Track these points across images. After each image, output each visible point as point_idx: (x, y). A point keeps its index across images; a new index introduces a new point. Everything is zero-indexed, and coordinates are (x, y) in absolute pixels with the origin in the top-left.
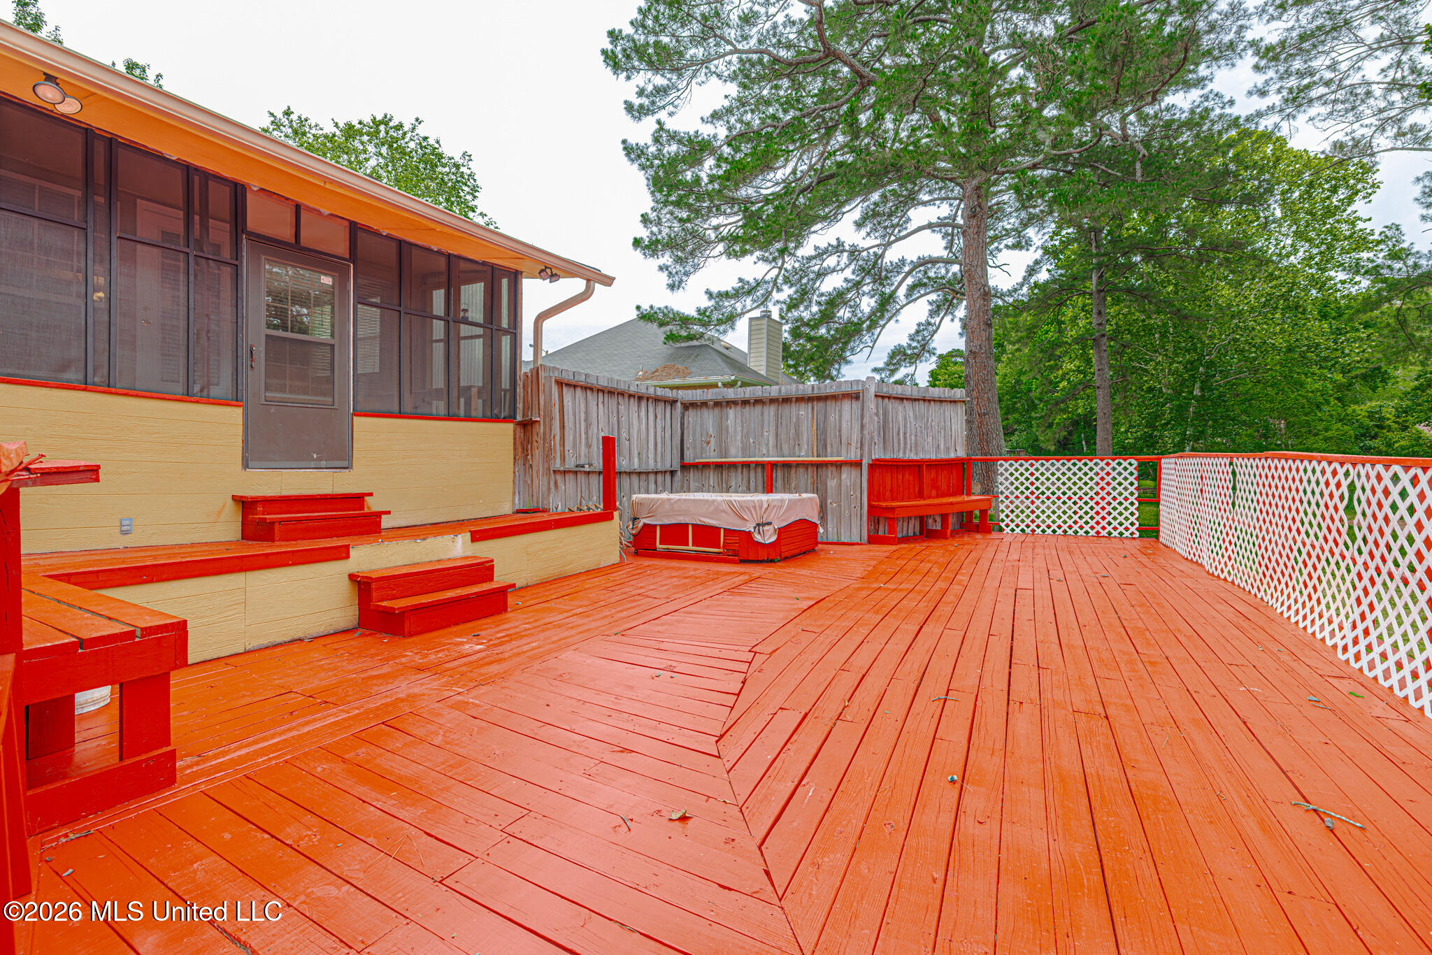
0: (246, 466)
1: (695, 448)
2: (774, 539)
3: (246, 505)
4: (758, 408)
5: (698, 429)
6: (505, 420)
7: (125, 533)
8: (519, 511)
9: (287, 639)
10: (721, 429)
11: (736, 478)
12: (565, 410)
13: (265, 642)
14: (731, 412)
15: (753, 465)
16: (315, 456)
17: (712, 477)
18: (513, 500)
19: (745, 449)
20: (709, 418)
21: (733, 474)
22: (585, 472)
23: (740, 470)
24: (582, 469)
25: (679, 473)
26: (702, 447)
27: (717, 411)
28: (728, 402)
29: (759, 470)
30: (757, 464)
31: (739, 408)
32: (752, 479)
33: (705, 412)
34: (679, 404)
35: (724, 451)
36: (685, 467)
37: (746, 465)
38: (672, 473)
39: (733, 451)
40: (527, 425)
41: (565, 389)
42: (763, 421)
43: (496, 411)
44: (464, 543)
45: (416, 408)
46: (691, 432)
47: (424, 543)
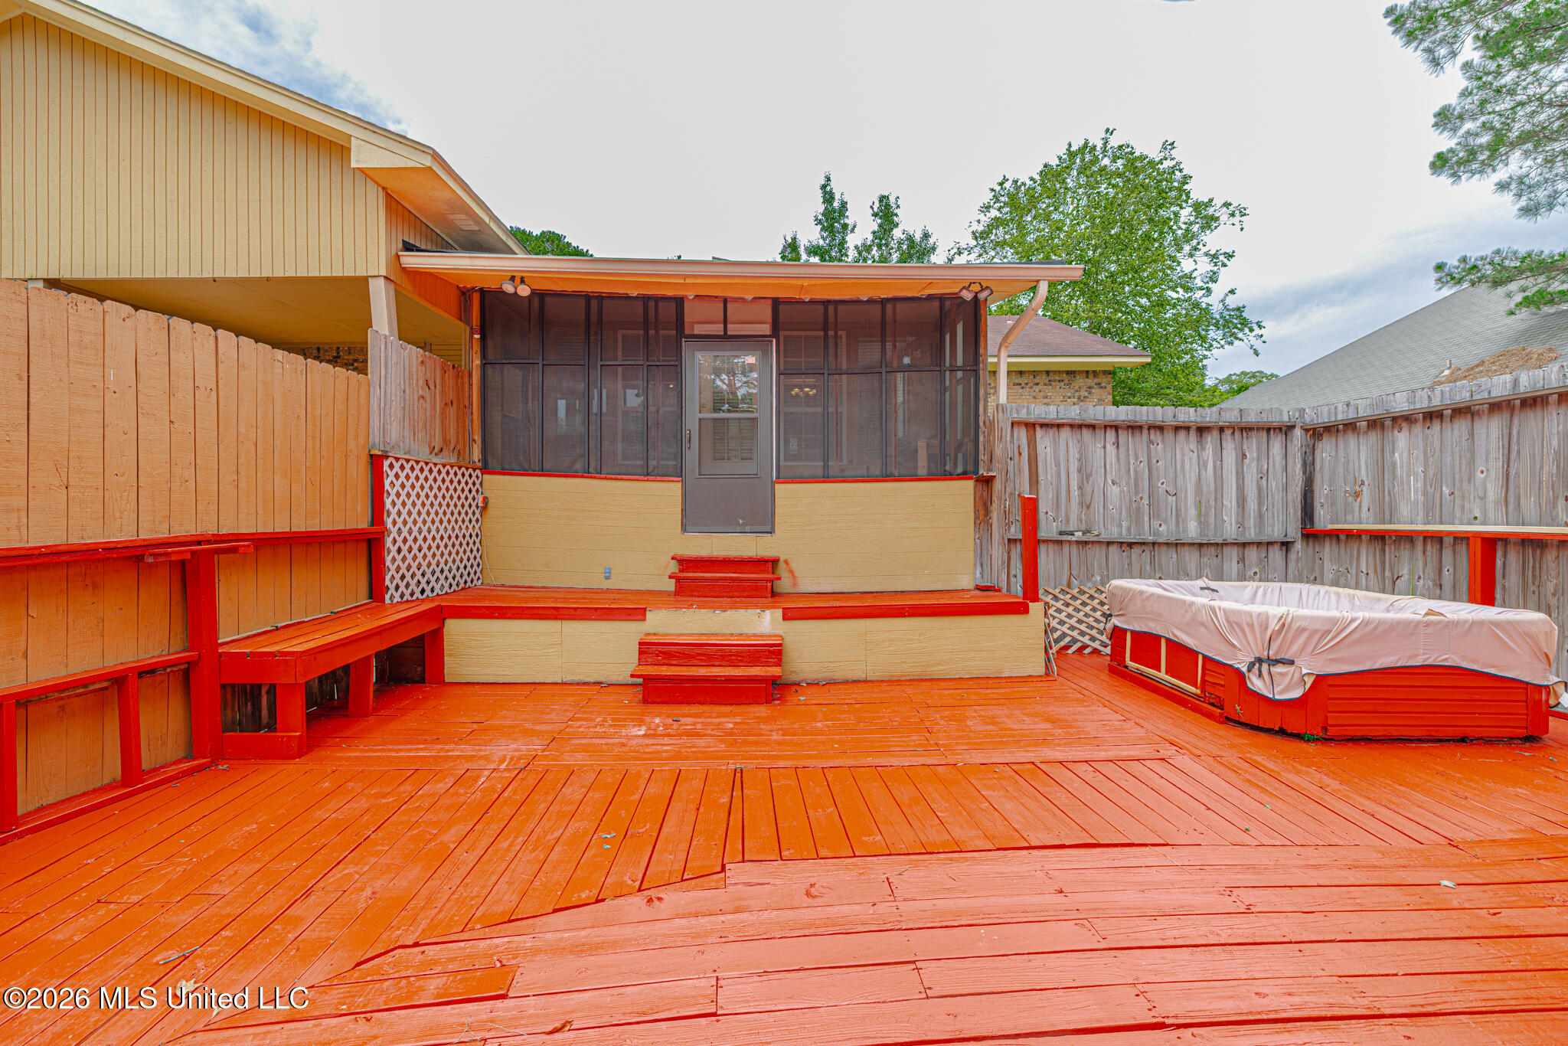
0: (684, 530)
1: (1333, 504)
2: (1297, 694)
3: (687, 563)
4: (1461, 426)
5: (1340, 470)
6: (964, 476)
7: (607, 578)
8: (979, 588)
9: (592, 680)
10: (1382, 467)
11: (1409, 563)
12: (1040, 459)
13: (577, 678)
14: (1401, 439)
15: (1448, 540)
16: (741, 521)
17: (1365, 557)
18: (975, 573)
19: (1432, 506)
20: (1359, 452)
21: (1405, 553)
22: (1078, 542)
23: (1419, 546)
24: (1069, 538)
25: (1298, 546)
26: (1347, 504)
27: (1373, 437)
28: (1394, 419)
29: (1462, 549)
30: (1459, 538)
31: (1418, 429)
32: (1447, 567)
33: (1352, 440)
34: (1298, 432)
35: (1386, 507)
36: (1312, 535)
37: (1436, 539)
38: (1286, 545)
39: (1404, 510)
40: (988, 481)
41: (1039, 432)
42: (1472, 452)
43: (948, 468)
44: (772, 619)
45: (843, 471)
46: (1326, 477)
47: (723, 614)
